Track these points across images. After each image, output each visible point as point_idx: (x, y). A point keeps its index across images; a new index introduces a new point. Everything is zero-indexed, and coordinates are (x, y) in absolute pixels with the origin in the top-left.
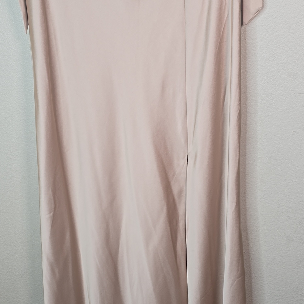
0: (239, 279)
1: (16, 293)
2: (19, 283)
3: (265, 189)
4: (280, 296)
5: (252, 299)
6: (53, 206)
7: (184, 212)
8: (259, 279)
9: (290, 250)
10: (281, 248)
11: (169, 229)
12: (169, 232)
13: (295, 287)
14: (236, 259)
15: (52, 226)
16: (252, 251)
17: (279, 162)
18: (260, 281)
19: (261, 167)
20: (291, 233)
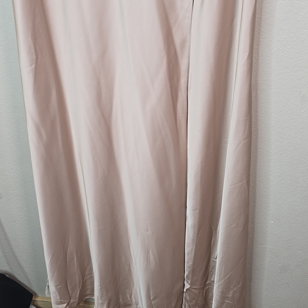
0: (245, 141)
1: (2, 160)
2: (4, 149)
3: (282, 40)
4: (287, 162)
5: (256, 166)
6: (34, 57)
7: (187, 67)
8: (266, 144)
9: (303, 111)
10: (294, 109)
11: (169, 86)
12: (169, 90)
13: (304, 152)
14: (244, 119)
15: (34, 82)
16: (261, 114)
17: (302, 4)
18: (266, 147)
19: (279, 11)
20: (307, 92)
